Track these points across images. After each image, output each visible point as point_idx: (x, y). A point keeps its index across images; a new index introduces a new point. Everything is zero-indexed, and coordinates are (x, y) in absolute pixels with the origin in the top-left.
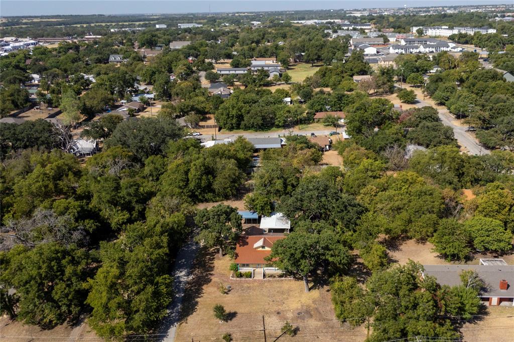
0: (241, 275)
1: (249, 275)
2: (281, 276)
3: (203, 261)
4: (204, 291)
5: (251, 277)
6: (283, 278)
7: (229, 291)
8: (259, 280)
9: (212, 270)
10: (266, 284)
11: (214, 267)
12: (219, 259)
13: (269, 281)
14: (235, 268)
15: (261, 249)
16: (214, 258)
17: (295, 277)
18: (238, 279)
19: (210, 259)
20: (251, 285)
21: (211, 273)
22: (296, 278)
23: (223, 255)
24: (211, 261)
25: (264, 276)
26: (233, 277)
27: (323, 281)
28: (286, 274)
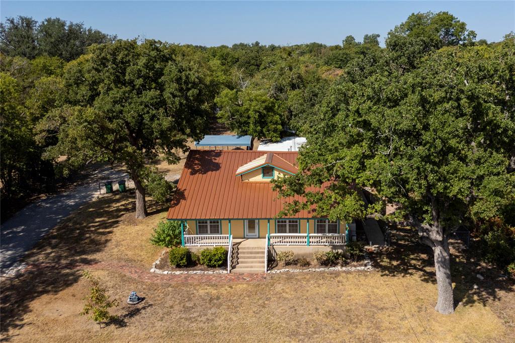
0: (189, 261)
1: (219, 260)
2: (328, 262)
3: (82, 229)
4: (27, 318)
5: (224, 265)
6: (338, 268)
7: (134, 313)
8: (251, 275)
9: (98, 250)
10: (279, 287)
11: (107, 241)
12: (133, 222)
13: (290, 278)
14: (171, 238)
15: (259, 178)
16: (117, 222)
17: (376, 265)
18: (178, 273)
19: (104, 225)
20: (224, 291)
21: (90, 257)
22: (384, 268)
23: (147, 214)
24: (106, 228)
25: (272, 262)
26: (160, 267)
27: (482, 274)
28: (344, 256)
